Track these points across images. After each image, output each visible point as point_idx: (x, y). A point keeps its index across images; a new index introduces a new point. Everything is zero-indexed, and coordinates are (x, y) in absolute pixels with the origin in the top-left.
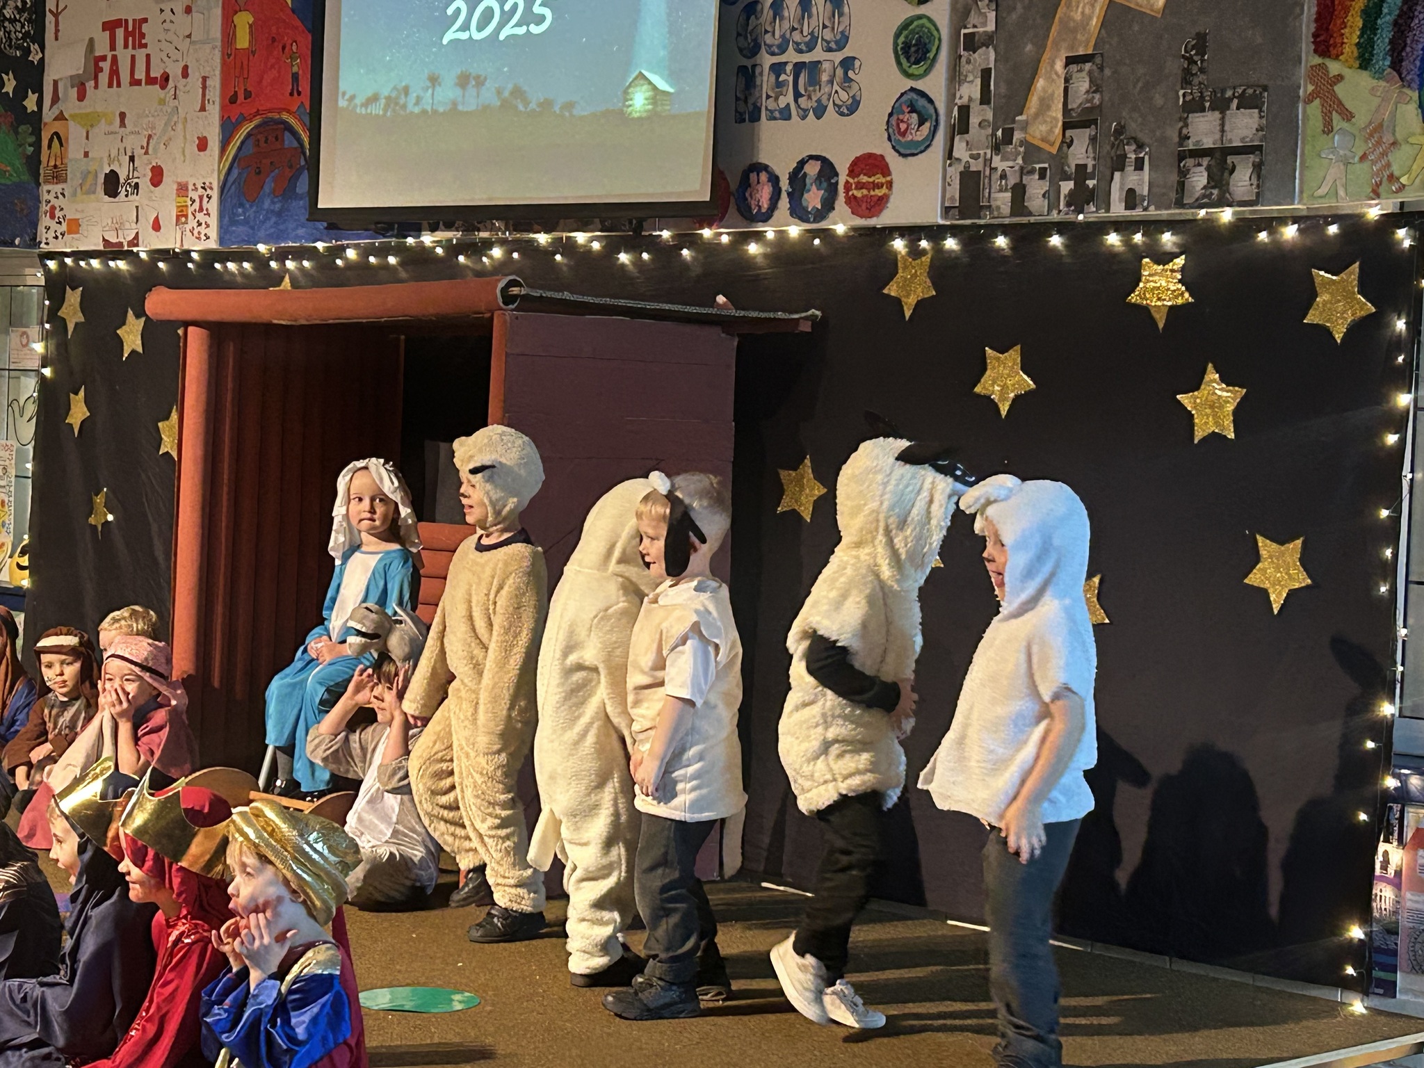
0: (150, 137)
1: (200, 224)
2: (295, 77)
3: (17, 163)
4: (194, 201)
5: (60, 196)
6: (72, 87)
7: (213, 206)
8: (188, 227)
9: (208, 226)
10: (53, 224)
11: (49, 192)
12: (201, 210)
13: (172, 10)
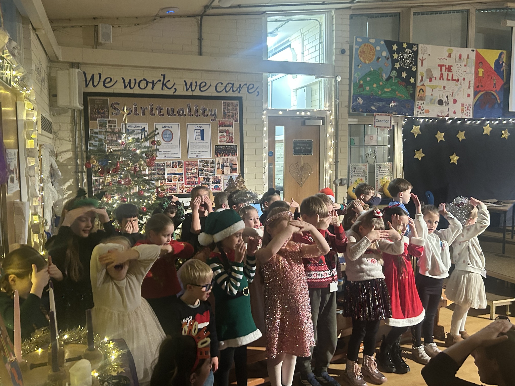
0: (453, 93)
1: (467, 113)
2: (495, 84)
3: (407, 95)
4: (465, 108)
5: (423, 104)
6: (428, 78)
7: (471, 109)
8: (464, 113)
9: (470, 113)
10: (420, 111)
11: (418, 103)
12: (468, 109)
13: (461, 65)
